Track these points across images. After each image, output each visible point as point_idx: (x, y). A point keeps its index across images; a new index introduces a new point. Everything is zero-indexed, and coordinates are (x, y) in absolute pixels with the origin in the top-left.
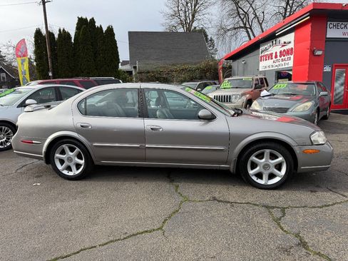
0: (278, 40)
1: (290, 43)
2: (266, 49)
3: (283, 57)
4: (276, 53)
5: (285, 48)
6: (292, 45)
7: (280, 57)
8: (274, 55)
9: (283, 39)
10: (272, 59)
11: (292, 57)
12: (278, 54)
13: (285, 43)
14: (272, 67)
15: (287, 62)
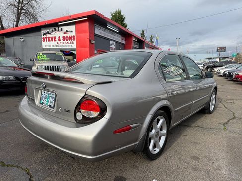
0: (60, 28)
1: (72, 32)
2: (48, 33)
3: (66, 41)
4: (59, 37)
5: (69, 35)
6: (74, 34)
7: (64, 40)
8: (57, 38)
9: (65, 28)
10: (55, 40)
11: (75, 42)
12: (62, 38)
13: (67, 31)
14: (56, 46)
15: (70, 44)
